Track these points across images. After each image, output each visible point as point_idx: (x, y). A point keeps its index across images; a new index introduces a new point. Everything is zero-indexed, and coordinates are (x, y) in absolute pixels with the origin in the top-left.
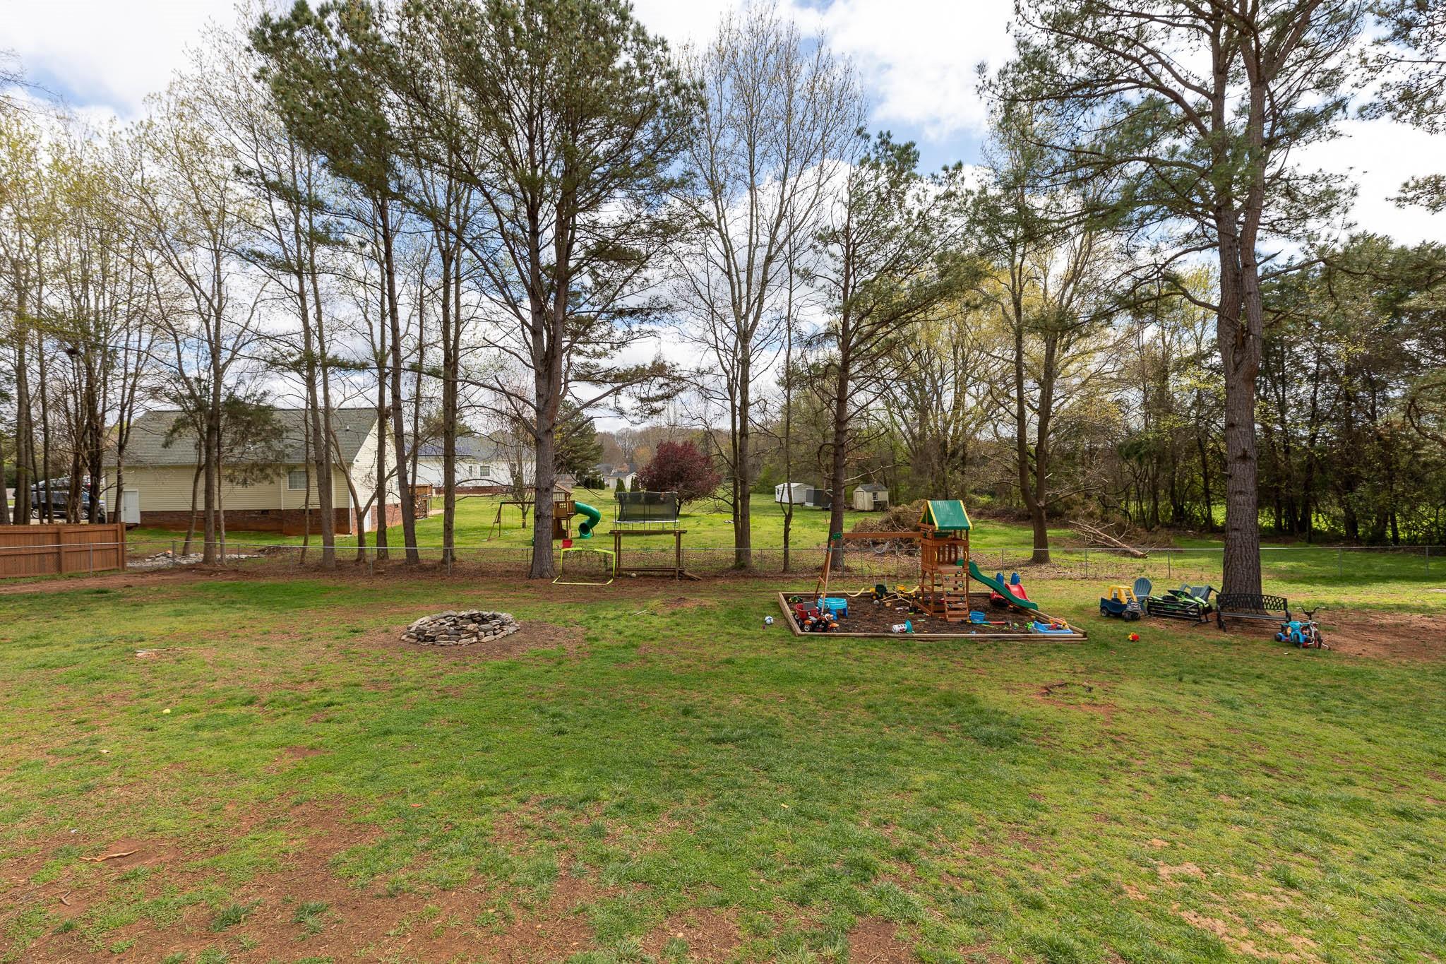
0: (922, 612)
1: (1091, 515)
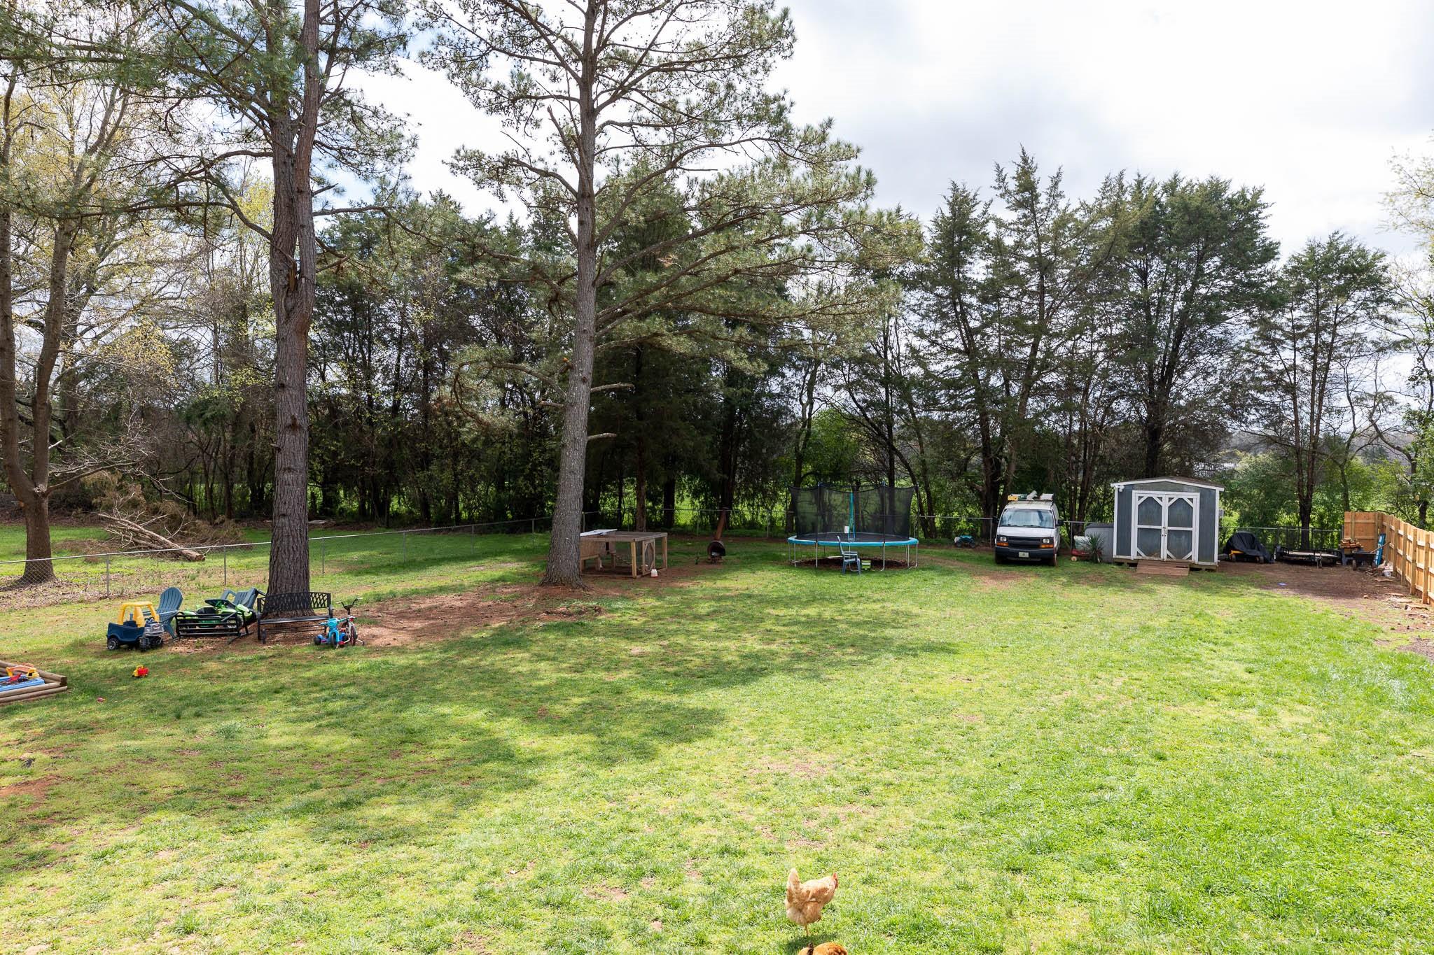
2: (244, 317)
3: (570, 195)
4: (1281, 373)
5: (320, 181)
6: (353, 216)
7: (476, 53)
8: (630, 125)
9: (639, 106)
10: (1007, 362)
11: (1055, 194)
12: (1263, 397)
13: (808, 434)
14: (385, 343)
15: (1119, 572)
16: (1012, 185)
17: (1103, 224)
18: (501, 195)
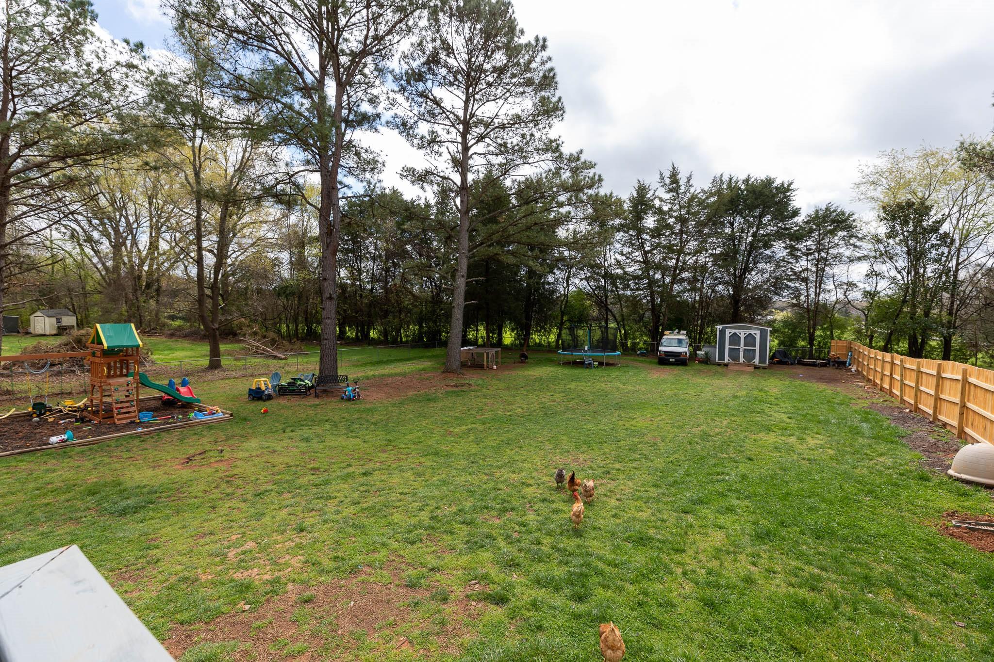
0: (90, 421)
1: (255, 333)
2: (303, 247)
3: (456, 188)
4: (800, 272)
5: (341, 183)
6: (354, 199)
7: (412, 122)
8: (484, 154)
9: (489, 145)
10: (664, 267)
11: (688, 185)
12: (790, 284)
13: (567, 302)
14: (367, 258)
15: (720, 369)
16: (668, 181)
17: (712, 199)
18: (423, 188)
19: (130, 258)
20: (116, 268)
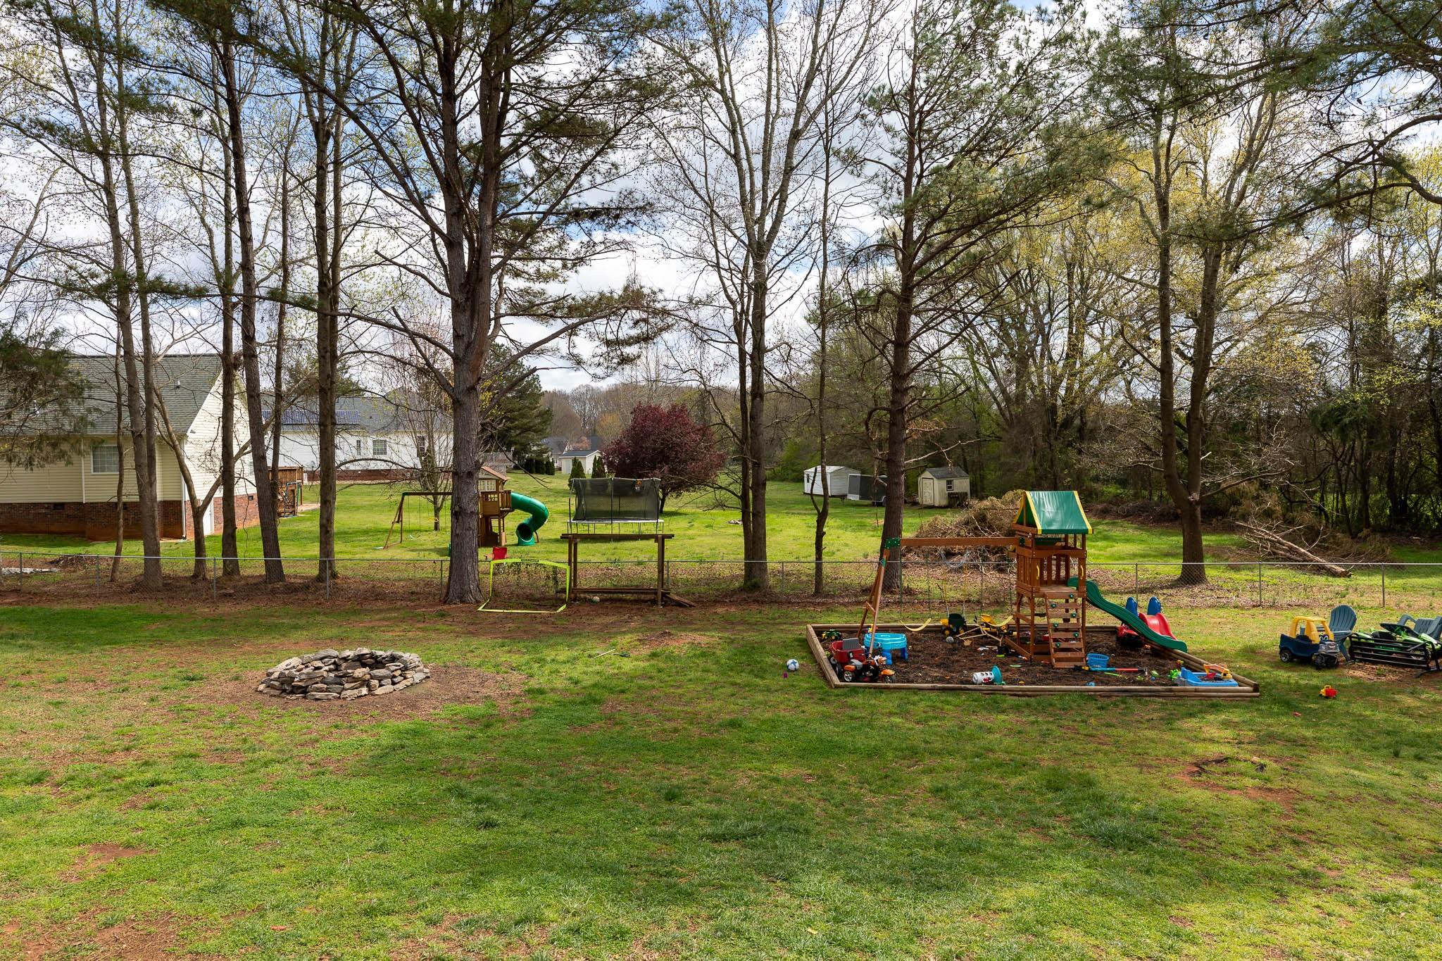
0: (1016, 654)
1: (1268, 514)
2: (1383, 311)
19: (1040, 376)
20: (1021, 397)
